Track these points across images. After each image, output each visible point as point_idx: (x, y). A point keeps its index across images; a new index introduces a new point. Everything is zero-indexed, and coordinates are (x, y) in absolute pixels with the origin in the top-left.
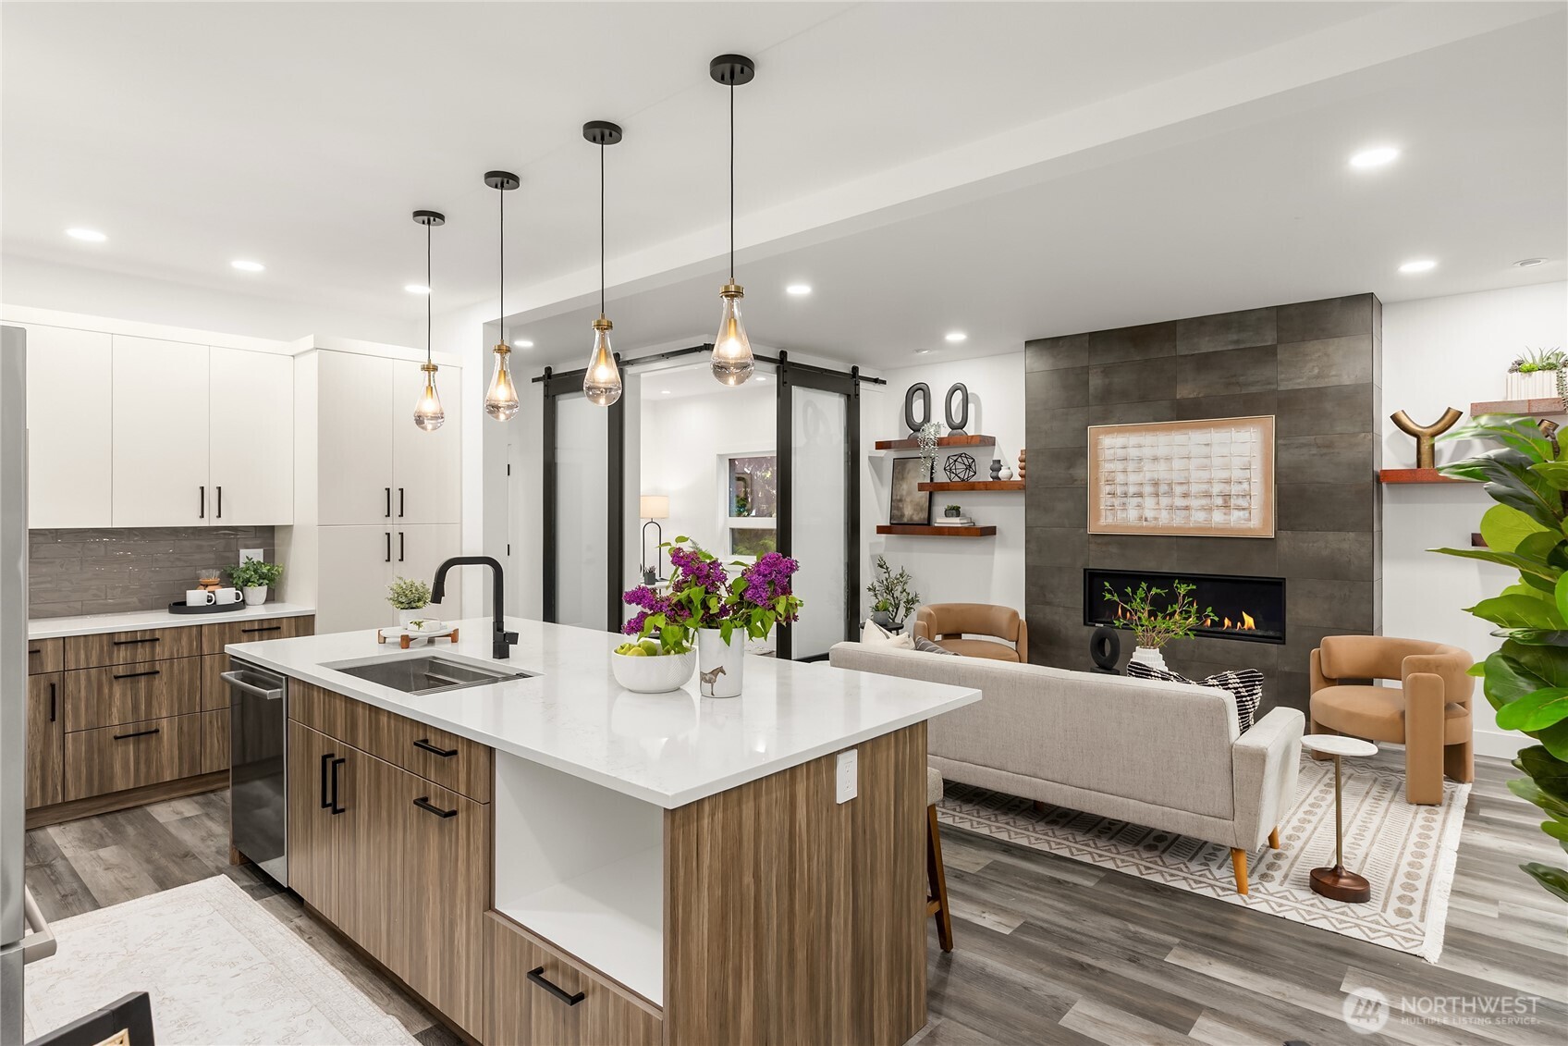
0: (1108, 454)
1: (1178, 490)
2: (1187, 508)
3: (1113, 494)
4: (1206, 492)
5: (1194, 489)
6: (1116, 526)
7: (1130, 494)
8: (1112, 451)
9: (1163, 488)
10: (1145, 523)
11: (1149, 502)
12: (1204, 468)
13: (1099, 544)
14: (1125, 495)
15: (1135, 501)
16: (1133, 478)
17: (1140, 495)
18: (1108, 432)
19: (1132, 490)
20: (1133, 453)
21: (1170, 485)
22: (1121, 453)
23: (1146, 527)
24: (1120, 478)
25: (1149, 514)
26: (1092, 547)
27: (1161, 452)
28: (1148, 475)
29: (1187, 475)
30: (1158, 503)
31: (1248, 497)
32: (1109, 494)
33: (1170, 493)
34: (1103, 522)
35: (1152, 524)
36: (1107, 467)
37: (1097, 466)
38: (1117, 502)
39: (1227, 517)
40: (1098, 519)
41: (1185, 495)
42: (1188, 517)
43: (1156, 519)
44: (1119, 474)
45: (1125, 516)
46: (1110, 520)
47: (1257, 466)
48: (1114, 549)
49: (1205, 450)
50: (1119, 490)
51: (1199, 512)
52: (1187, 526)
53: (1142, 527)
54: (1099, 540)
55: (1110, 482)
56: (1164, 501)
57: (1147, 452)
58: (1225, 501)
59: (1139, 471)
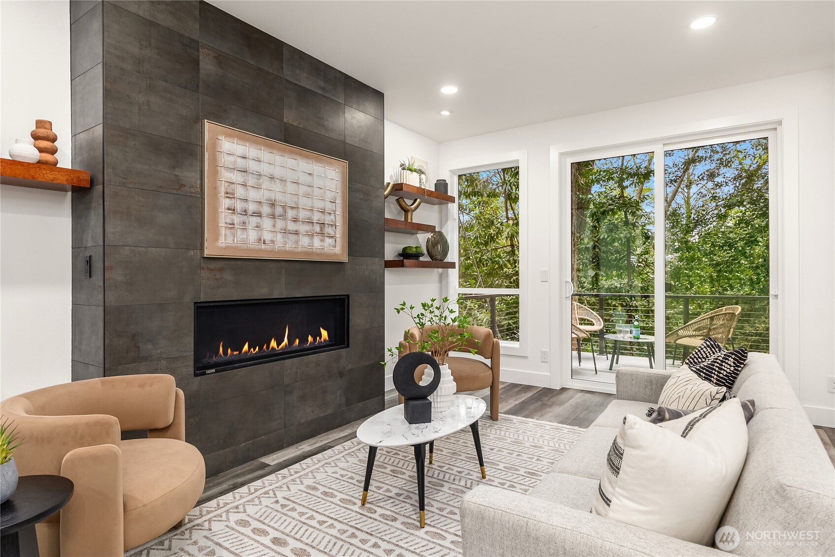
0: (225, 160)
1: (291, 214)
2: (296, 233)
3: (232, 210)
4: (309, 219)
5: (303, 214)
6: (236, 248)
7: (250, 213)
8: (232, 159)
9: (279, 210)
10: (263, 246)
11: (267, 223)
12: (307, 196)
13: (213, 270)
14: (245, 212)
15: (254, 220)
16: (253, 194)
17: (258, 214)
18: (228, 136)
19: (252, 208)
20: (253, 166)
21: (284, 207)
22: (240, 163)
23: (265, 251)
24: (240, 192)
25: (267, 236)
26: (205, 274)
27: (277, 172)
28: (267, 195)
29: (296, 200)
30: (274, 226)
31: (334, 227)
32: (229, 209)
33: (283, 216)
34: (222, 242)
35: (269, 247)
36: (225, 175)
37: (215, 173)
38: (237, 219)
39: (322, 244)
40: (216, 237)
41: (295, 220)
42: (297, 242)
43: (273, 242)
44: (238, 185)
45: (245, 236)
46: (230, 240)
47: (339, 201)
48: (228, 276)
49: (308, 179)
50: (239, 206)
51: (305, 237)
52: (296, 250)
53: (260, 250)
54: (213, 265)
55: (230, 195)
56: (280, 224)
57: (265, 169)
58: (321, 230)
59: (258, 187)
